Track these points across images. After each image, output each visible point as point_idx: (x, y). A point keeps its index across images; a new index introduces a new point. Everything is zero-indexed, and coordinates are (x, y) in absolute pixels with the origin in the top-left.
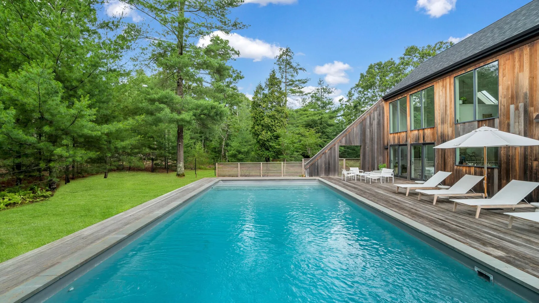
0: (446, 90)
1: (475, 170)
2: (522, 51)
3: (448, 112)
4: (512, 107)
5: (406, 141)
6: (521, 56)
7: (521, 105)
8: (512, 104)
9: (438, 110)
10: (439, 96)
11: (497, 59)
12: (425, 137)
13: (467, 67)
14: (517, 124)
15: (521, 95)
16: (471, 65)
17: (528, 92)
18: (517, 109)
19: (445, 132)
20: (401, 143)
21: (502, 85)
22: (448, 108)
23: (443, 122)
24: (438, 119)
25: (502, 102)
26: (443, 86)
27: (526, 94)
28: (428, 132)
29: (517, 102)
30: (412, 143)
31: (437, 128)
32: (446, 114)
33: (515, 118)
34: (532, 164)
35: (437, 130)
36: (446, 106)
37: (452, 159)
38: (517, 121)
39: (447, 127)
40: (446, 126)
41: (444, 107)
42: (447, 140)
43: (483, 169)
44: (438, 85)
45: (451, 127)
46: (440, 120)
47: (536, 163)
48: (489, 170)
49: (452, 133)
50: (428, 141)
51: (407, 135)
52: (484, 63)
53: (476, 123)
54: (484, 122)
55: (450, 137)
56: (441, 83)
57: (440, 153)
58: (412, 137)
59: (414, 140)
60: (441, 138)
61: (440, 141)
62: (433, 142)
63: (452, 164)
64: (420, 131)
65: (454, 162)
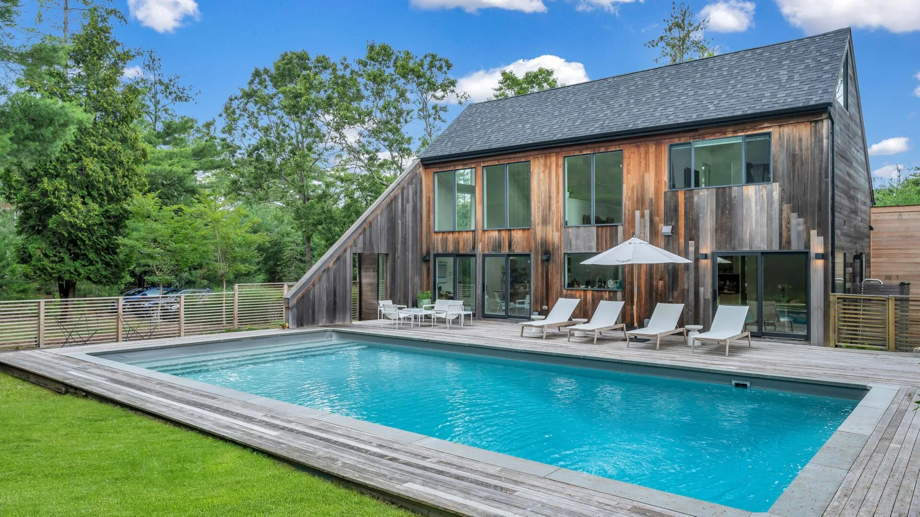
0: (550, 173)
1: (593, 295)
2: (648, 147)
3: (554, 208)
4: (638, 213)
5: (474, 248)
6: (647, 153)
7: (647, 212)
8: (637, 210)
9: (536, 201)
10: (539, 180)
11: (621, 149)
12: (513, 243)
13: (583, 147)
15: (647, 201)
16: (589, 146)
17: (653, 198)
18: (642, 216)
19: (547, 237)
20: (461, 252)
21: (627, 184)
22: (554, 202)
23: (545, 221)
24: (537, 217)
25: (627, 205)
26: (545, 165)
27: (651, 200)
28: (518, 235)
29: (642, 208)
30: (486, 252)
31: (535, 230)
32: (550, 210)
33: (641, 229)
34: (657, 284)
35: (535, 234)
36: (550, 198)
37: (559, 280)
38: (642, 231)
39: (551, 231)
40: (549, 228)
41: (548, 199)
42: (551, 250)
43: (604, 293)
44: (537, 162)
45: (557, 230)
46: (540, 218)
47: (661, 283)
48: (611, 294)
49: (559, 240)
50: (518, 250)
51: (476, 237)
52: (606, 149)
53: (594, 229)
54: (604, 229)
55: (556, 246)
56: (542, 161)
57: (540, 270)
58: (486, 243)
59: (491, 247)
60: (542, 247)
61: (540, 251)
62: (527, 252)
63: (559, 287)
64: (503, 233)
65: (563, 284)
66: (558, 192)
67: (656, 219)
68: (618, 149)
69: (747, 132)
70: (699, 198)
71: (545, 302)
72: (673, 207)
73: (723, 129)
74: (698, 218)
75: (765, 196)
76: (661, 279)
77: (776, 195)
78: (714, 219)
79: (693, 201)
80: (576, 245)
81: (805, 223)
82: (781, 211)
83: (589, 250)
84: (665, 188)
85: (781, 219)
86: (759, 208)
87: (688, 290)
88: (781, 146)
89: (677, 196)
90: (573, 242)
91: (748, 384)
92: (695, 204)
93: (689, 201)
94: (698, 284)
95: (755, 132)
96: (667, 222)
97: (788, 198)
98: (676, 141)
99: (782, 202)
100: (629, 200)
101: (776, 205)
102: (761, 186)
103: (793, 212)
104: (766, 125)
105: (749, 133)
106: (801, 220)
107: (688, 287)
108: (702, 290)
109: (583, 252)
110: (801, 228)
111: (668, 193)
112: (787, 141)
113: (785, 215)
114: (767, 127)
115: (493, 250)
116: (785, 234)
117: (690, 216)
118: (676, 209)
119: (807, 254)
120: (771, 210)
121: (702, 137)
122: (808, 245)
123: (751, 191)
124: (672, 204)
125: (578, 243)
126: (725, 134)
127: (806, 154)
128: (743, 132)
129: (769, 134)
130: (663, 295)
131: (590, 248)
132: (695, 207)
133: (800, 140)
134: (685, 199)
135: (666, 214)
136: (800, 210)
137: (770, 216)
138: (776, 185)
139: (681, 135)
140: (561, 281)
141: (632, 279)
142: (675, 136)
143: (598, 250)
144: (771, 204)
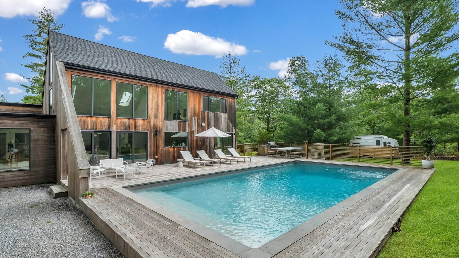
0: (158, 95)
1: (177, 149)
2: (197, 94)
3: (160, 111)
4: (193, 118)
5: (109, 128)
7: (196, 118)
8: (193, 116)
9: (151, 107)
10: (153, 96)
12: (137, 126)
13: (173, 87)
14: (195, 126)
15: (196, 114)
17: (198, 113)
18: (195, 119)
19: (157, 124)
20: (100, 130)
21: (190, 106)
22: (160, 108)
23: (156, 117)
24: (151, 114)
26: (156, 91)
28: (140, 122)
29: (195, 116)
30: (119, 130)
31: (150, 120)
32: (158, 112)
33: (194, 123)
35: (150, 122)
36: (158, 106)
37: (162, 144)
39: (158, 122)
40: (158, 120)
41: (157, 107)
42: (158, 130)
44: (152, 88)
45: (161, 121)
46: (153, 115)
47: (200, 143)
48: (184, 148)
49: (162, 126)
50: (140, 130)
51: (112, 121)
52: (182, 91)
54: (182, 123)
55: (161, 128)
56: (154, 88)
57: (153, 139)
58: (119, 125)
59: (122, 128)
60: (154, 129)
61: (153, 131)
62: (146, 131)
63: (162, 147)
64: (131, 121)
65: (164, 145)
66: (162, 104)
67: (199, 120)
68: (187, 92)
69: (221, 97)
70: (211, 115)
71: (155, 155)
72: (204, 117)
73: (216, 95)
74: (210, 122)
75: (225, 117)
76: (200, 142)
77: (227, 116)
78: (214, 122)
80: (170, 128)
82: (228, 121)
83: (175, 131)
84: (201, 110)
86: (224, 120)
88: (228, 104)
89: (205, 113)
90: (169, 127)
91: (283, 165)
93: (208, 115)
94: (210, 143)
95: (223, 98)
96: (202, 122)
97: (229, 118)
98: (205, 95)
100: (190, 112)
102: (224, 114)
107: (208, 144)
108: (211, 145)
109: (173, 131)
110: (231, 126)
111: (202, 112)
112: (229, 102)
113: (229, 123)
114: (225, 97)
115: (124, 130)
116: (229, 128)
117: (208, 121)
119: (232, 134)
120: (226, 121)
121: (211, 95)
122: (232, 132)
123: (222, 114)
125: (171, 128)
129: (226, 99)
130: (201, 147)
131: (176, 130)
132: (209, 118)
133: (231, 103)
135: (202, 119)
136: (231, 122)
137: (226, 123)
138: (227, 114)
139: (206, 93)
140: (163, 144)
141: (192, 142)
142: (204, 93)
143: (179, 131)
144: (226, 119)
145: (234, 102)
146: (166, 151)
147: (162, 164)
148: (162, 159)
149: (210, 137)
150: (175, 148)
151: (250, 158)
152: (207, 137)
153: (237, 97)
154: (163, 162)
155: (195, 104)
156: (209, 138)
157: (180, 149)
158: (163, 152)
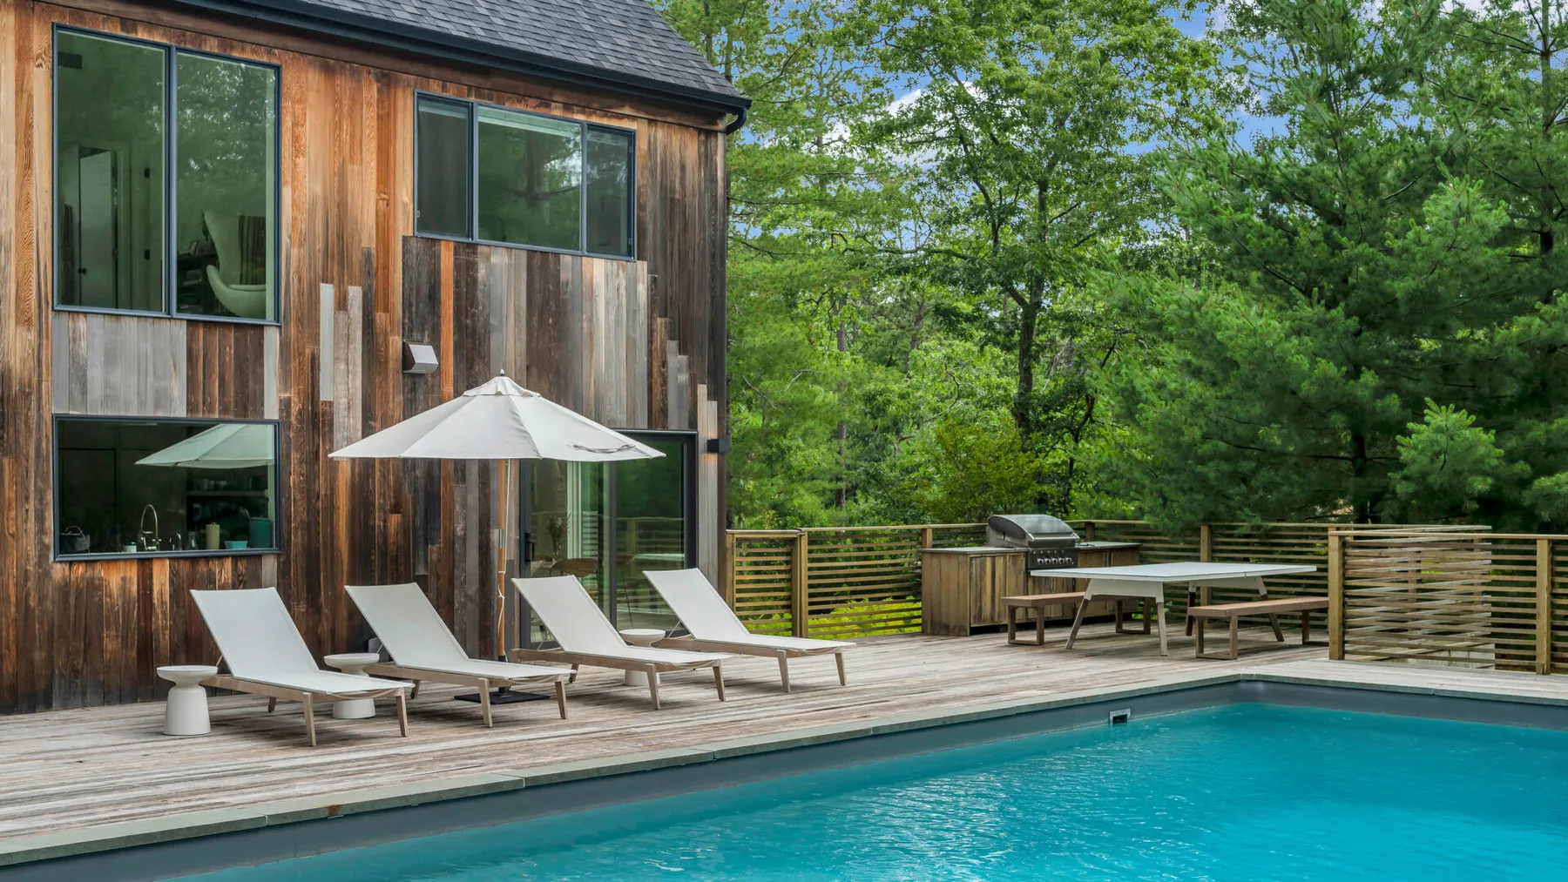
1: (174, 574)
2: (359, 81)
4: (327, 292)
6: (355, 101)
7: (355, 293)
8: (325, 281)
11: (275, 61)
14: (342, 366)
15: (356, 257)
17: (373, 250)
18: (342, 304)
21: (294, 189)
22: (6, 200)
27: (367, 256)
29: (341, 281)
33: (336, 345)
34: (385, 526)
37: (32, 526)
38: (342, 353)
43: (215, 566)
45: (23, 320)
47: (395, 519)
48: (241, 566)
49: (31, 363)
52: (220, 45)
53: (181, 331)
54: (217, 335)
55: (15, 387)
63: (33, 553)
65: (49, 540)
66: (28, 166)
67: (380, 317)
68: (265, 59)
69: (590, 115)
70: (490, 270)
72: (425, 290)
73: (545, 91)
74: (488, 333)
75: (623, 291)
76: (396, 509)
77: (642, 289)
78: (524, 336)
79: (475, 279)
80: (107, 385)
81: (690, 365)
82: (651, 332)
83: (157, 406)
84: (404, 223)
85: (650, 353)
86: (612, 318)
87: (464, 539)
88: (653, 172)
89: (436, 257)
90: (95, 375)
91: (1128, 712)
92: (481, 287)
93: (466, 275)
94: (488, 519)
95: (605, 122)
96: (411, 331)
97: (660, 302)
98: (435, 88)
99: (652, 312)
100: (300, 246)
101: (642, 317)
102: (615, 263)
103: (672, 338)
104: (627, 111)
105: (595, 120)
106: (683, 358)
107: (465, 529)
108: (495, 535)
109: (133, 413)
110: (684, 378)
111: (413, 243)
112: (662, 163)
113: (657, 344)
114: (629, 117)
116: (657, 390)
117: (469, 321)
118: (434, 298)
119: (692, 439)
120: (635, 332)
121: (498, 96)
122: (693, 423)
123: (599, 270)
124: (424, 278)
125: (116, 377)
126: (548, 106)
127: (692, 202)
128: (583, 113)
129: (630, 136)
130: (402, 559)
131: (161, 397)
132: (480, 295)
133: (683, 168)
134: (457, 268)
135: (407, 304)
136: (682, 335)
137: (631, 343)
138: (642, 267)
139: (448, 74)
140: (41, 531)
141: (312, 511)
142: (433, 71)
143: (191, 407)
144: (631, 312)
145: (707, 159)
146: (64, 590)
147: (32, 709)
148: (31, 661)
149: (485, 467)
150: (156, 567)
151: (839, 656)
152: (460, 466)
153: (730, 119)
154: (41, 684)
155: (342, 176)
156: (473, 476)
157: (202, 567)
158: (41, 600)
